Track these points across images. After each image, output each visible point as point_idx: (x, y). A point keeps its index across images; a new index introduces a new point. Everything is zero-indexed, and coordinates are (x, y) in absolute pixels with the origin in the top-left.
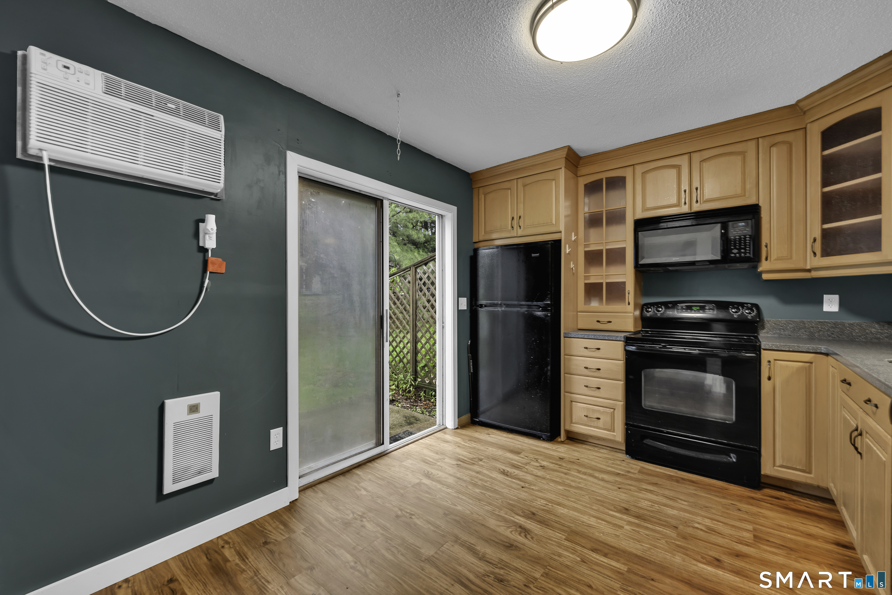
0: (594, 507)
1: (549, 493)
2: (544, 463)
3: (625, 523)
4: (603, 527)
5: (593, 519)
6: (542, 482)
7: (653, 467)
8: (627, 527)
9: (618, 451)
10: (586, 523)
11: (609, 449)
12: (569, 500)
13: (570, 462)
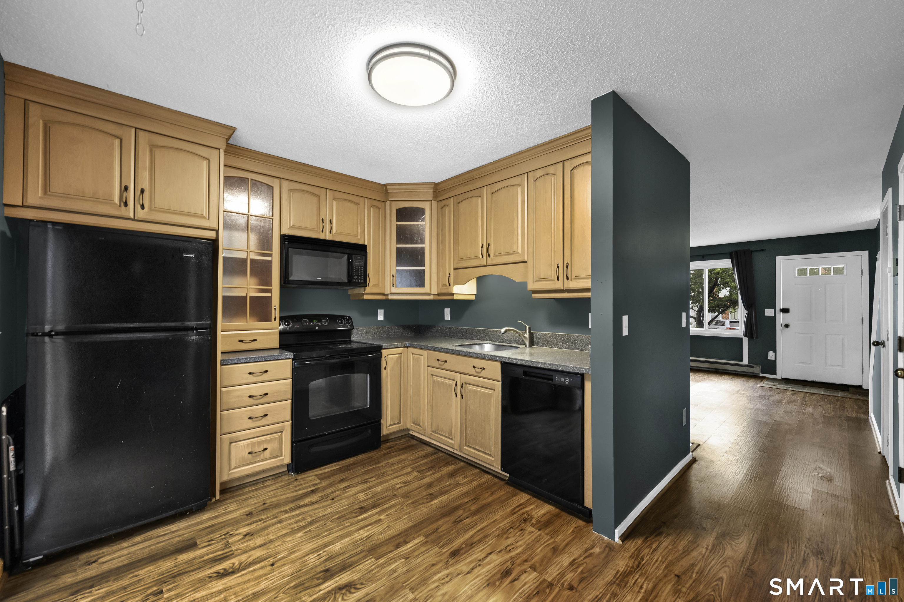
0: (347, 525)
1: (302, 547)
2: (244, 530)
3: (377, 516)
4: (374, 530)
5: (361, 532)
6: (276, 545)
7: (320, 470)
8: (382, 517)
9: (280, 475)
10: (364, 538)
11: (271, 478)
12: (323, 537)
13: (262, 510)
